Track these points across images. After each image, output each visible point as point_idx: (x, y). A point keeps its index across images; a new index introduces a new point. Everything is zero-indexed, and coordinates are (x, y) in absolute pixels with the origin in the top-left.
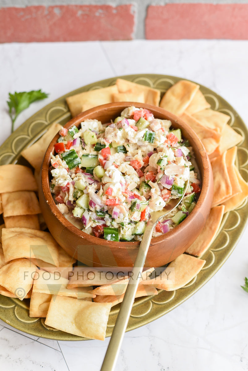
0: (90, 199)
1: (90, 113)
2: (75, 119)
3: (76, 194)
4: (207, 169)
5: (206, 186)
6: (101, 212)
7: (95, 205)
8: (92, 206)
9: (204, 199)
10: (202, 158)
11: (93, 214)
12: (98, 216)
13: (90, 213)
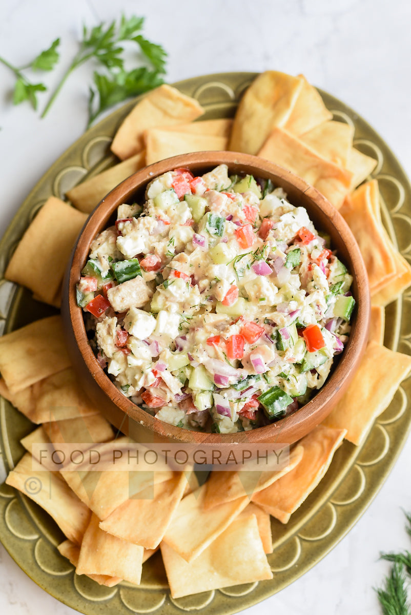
0: (213, 373)
1: (94, 228)
2: (79, 254)
3: (182, 376)
4: (335, 215)
5: (352, 244)
6: (239, 382)
7: (226, 379)
8: (223, 383)
9: (362, 268)
10: (315, 202)
11: (231, 393)
12: (239, 390)
13: (226, 395)
